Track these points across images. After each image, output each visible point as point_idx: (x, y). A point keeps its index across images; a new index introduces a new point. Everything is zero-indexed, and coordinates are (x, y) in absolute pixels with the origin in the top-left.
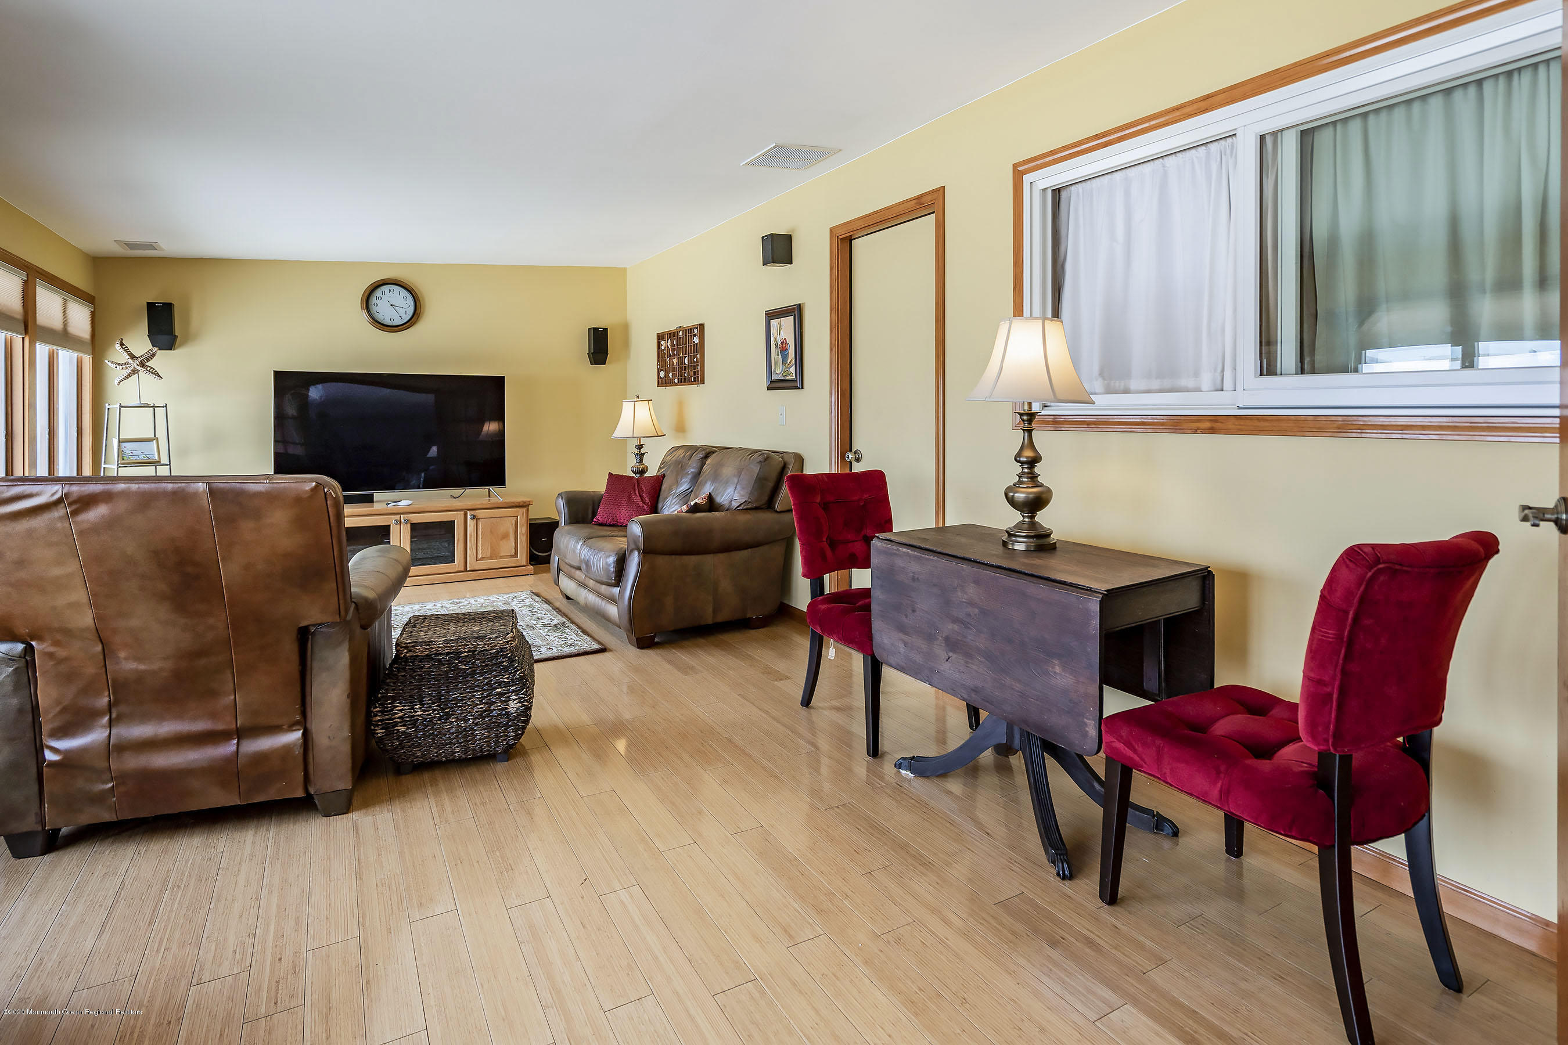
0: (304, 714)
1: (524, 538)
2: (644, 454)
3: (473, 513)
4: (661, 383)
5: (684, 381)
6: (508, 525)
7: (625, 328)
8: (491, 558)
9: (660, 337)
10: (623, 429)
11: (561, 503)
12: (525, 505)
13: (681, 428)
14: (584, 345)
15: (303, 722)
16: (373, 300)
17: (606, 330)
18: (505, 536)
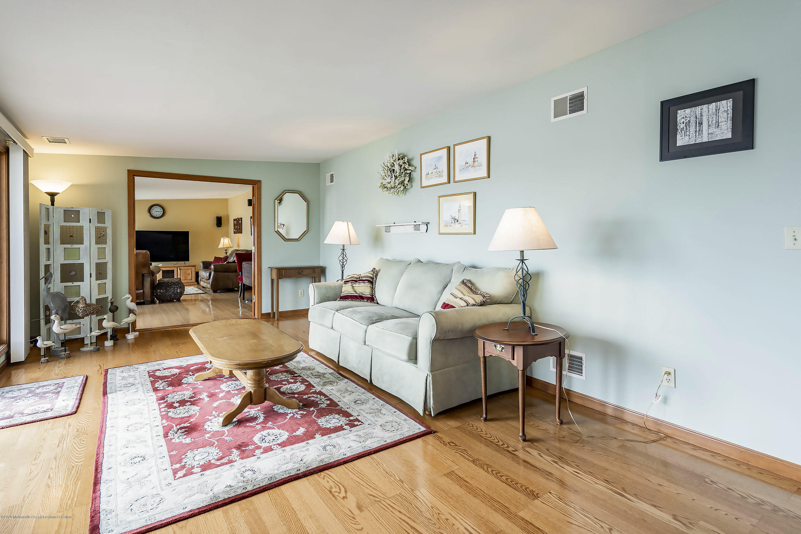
0: (143, 287)
1: (194, 275)
2: (227, 252)
3: (180, 268)
4: (235, 233)
5: (238, 233)
6: (190, 271)
7: (228, 216)
8: (185, 280)
9: (234, 220)
10: (220, 246)
11: (201, 264)
12: (194, 266)
13: (238, 246)
14: (215, 222)
15: (143, 289)
16: (151, 210)
17: (221, 217)
18: (189, 274)
